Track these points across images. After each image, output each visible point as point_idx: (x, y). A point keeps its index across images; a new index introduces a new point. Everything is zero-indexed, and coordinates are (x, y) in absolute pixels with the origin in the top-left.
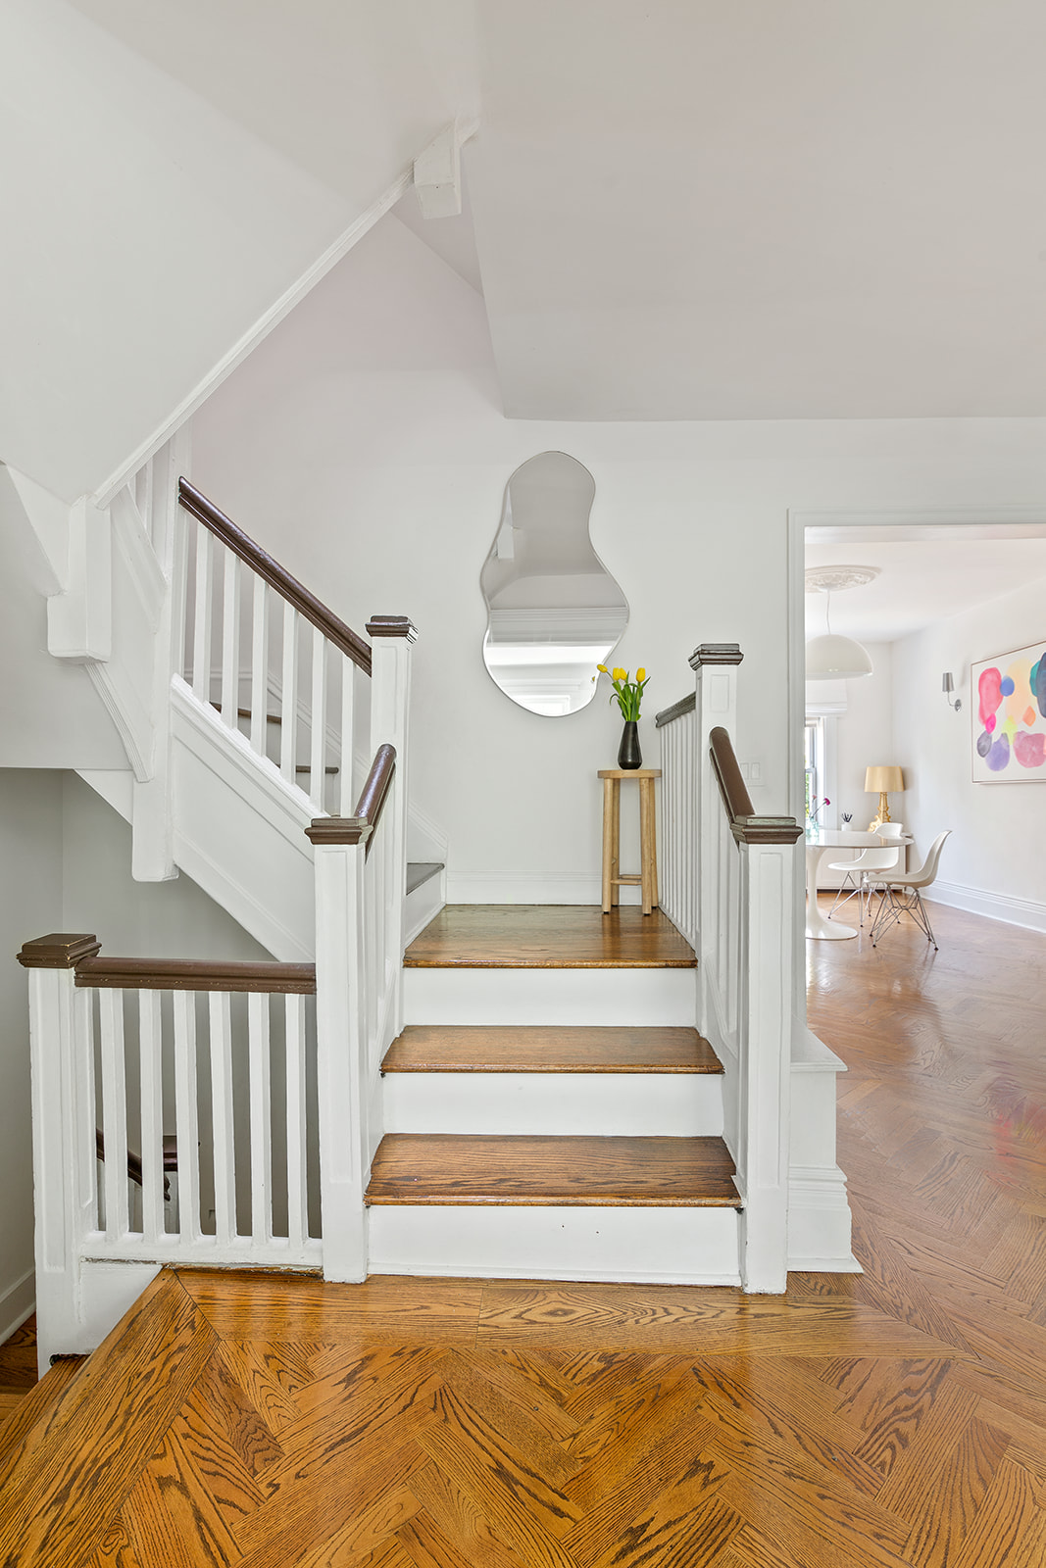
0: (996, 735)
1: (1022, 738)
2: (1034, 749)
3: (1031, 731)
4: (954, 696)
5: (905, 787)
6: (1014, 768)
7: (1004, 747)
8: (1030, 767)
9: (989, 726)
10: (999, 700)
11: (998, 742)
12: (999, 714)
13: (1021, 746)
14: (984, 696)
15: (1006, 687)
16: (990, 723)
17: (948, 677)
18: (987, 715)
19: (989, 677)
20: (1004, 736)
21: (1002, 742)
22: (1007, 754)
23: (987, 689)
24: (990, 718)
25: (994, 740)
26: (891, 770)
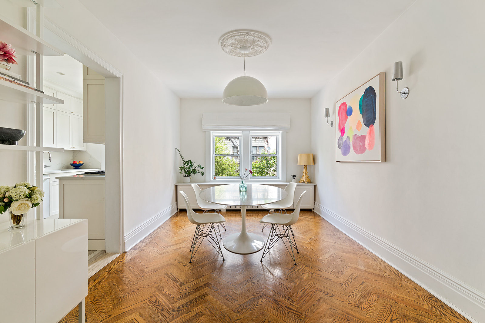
0: (345, 137)
1: (355, 138)
2: (361, 144)
3: (360, 134)
4: (330, 119)
5: (314, 163)
6: (352, 155)
7: (348, 143)
8: (359, 154)
9: (342, 133)
10: (346, 118)
11: (346, 141)
12: (346, 126)
13: (355, 143)
14: (340, 118)
15: (349, 112)
16: (343, 131)
17: (327, 110)
18: (342, 127)
19: (342, 107)
20: (348, 137)
21: (347, 141)
22: (349, 147)
23: (342, 113)
24: (342, 129)
25: (344, 140)
26: (308, 156)
